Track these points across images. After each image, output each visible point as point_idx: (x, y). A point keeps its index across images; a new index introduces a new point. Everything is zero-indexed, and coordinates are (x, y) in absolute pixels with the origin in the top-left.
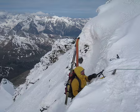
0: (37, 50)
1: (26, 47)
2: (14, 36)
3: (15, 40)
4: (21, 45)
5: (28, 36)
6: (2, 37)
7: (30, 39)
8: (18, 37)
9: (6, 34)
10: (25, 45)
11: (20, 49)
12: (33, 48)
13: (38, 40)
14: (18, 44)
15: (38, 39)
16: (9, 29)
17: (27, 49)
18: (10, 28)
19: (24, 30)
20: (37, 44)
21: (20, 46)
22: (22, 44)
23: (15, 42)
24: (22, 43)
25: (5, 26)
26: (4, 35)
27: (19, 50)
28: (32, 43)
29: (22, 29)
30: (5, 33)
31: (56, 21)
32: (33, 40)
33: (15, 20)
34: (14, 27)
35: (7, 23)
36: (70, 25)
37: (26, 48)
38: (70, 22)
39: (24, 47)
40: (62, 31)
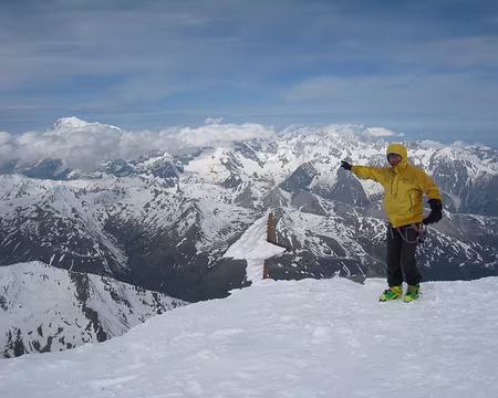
0: (359, 263)
1: (321, 248)
2: (284, 208)
3: (287, 222)
4: (307, 242)
5: (332, 211)
6: (245, 211)
7: (339, 221)
8: (298, 212)
9: (256, 203)
10: (317, 240)
11: (300, 255)
12: (348, 253)
13: (366, 226)
14: (294, 237)
15: (364, 221)
16: (267, 184)
17: (324, 255)
18: (273, 182)
19: (317, 190)
20: (361, 241)
21: (302, 244)
22: (309, 239)
23: (286, 231)
24: (309, 233)
25: (255, 174)
26: (252, 207)
27: (298, 259)
28: (343, 235)
29: (310, 187)
30: (255, 199)
31: (432, 159)
32: (346, 224)
33: (290, 156)
34: (284, 179)
35: (261, 164)
36: (485, 173)
37: (321, 251)
38: (485, 162)
39: (314, 250)
40: (456, 194)
